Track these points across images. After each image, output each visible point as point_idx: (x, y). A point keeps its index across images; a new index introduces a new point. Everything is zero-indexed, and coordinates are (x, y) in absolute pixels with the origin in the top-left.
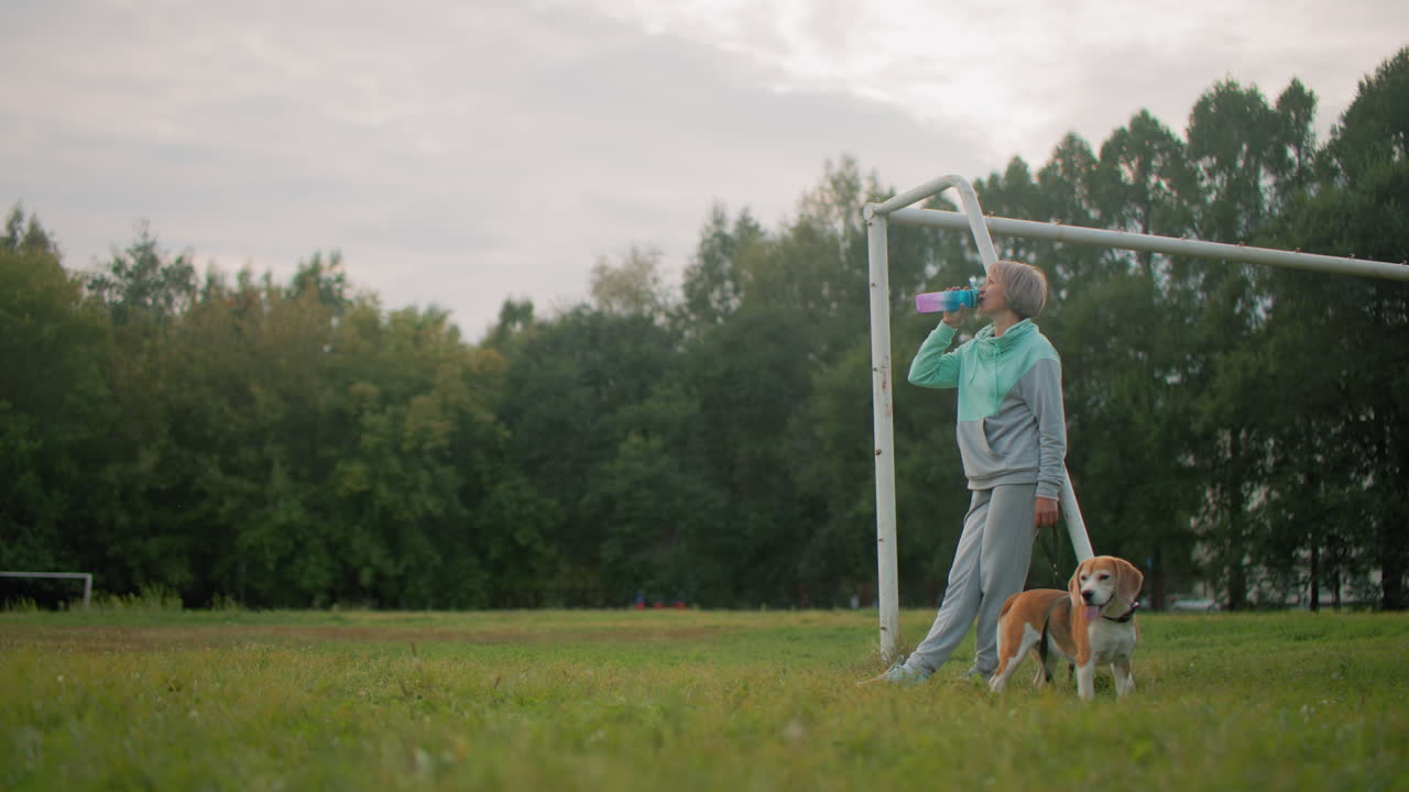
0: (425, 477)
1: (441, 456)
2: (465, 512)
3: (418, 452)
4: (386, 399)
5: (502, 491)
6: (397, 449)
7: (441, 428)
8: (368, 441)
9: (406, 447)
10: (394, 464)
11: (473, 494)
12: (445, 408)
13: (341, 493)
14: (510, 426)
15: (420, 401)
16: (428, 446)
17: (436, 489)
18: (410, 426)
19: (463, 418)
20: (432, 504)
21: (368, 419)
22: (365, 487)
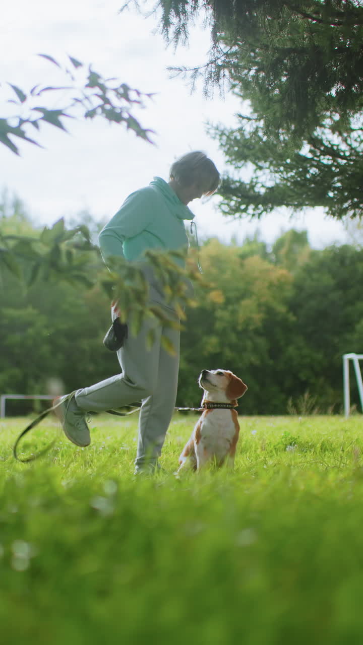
0: (249, 344)
1: (257, 332)
2: (271, 362)
3: (245, 331)
4: (228, 302)
5: (291, 350)
6: (234, 329)
7: (258, 318)
8: (218, 325)
9: (240, 328)
10: (233, 338)
11: (275, 352)
12: (259, 305)
13: (205, 353)
14: (295, 314)
15: (246, 303)
16: (251, 328)
17: (255, 349)
18: (241, 316)
19: (269, 311)
20: (254, 359)
21: (219, 313)
22: (218, 350)
